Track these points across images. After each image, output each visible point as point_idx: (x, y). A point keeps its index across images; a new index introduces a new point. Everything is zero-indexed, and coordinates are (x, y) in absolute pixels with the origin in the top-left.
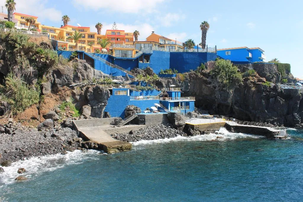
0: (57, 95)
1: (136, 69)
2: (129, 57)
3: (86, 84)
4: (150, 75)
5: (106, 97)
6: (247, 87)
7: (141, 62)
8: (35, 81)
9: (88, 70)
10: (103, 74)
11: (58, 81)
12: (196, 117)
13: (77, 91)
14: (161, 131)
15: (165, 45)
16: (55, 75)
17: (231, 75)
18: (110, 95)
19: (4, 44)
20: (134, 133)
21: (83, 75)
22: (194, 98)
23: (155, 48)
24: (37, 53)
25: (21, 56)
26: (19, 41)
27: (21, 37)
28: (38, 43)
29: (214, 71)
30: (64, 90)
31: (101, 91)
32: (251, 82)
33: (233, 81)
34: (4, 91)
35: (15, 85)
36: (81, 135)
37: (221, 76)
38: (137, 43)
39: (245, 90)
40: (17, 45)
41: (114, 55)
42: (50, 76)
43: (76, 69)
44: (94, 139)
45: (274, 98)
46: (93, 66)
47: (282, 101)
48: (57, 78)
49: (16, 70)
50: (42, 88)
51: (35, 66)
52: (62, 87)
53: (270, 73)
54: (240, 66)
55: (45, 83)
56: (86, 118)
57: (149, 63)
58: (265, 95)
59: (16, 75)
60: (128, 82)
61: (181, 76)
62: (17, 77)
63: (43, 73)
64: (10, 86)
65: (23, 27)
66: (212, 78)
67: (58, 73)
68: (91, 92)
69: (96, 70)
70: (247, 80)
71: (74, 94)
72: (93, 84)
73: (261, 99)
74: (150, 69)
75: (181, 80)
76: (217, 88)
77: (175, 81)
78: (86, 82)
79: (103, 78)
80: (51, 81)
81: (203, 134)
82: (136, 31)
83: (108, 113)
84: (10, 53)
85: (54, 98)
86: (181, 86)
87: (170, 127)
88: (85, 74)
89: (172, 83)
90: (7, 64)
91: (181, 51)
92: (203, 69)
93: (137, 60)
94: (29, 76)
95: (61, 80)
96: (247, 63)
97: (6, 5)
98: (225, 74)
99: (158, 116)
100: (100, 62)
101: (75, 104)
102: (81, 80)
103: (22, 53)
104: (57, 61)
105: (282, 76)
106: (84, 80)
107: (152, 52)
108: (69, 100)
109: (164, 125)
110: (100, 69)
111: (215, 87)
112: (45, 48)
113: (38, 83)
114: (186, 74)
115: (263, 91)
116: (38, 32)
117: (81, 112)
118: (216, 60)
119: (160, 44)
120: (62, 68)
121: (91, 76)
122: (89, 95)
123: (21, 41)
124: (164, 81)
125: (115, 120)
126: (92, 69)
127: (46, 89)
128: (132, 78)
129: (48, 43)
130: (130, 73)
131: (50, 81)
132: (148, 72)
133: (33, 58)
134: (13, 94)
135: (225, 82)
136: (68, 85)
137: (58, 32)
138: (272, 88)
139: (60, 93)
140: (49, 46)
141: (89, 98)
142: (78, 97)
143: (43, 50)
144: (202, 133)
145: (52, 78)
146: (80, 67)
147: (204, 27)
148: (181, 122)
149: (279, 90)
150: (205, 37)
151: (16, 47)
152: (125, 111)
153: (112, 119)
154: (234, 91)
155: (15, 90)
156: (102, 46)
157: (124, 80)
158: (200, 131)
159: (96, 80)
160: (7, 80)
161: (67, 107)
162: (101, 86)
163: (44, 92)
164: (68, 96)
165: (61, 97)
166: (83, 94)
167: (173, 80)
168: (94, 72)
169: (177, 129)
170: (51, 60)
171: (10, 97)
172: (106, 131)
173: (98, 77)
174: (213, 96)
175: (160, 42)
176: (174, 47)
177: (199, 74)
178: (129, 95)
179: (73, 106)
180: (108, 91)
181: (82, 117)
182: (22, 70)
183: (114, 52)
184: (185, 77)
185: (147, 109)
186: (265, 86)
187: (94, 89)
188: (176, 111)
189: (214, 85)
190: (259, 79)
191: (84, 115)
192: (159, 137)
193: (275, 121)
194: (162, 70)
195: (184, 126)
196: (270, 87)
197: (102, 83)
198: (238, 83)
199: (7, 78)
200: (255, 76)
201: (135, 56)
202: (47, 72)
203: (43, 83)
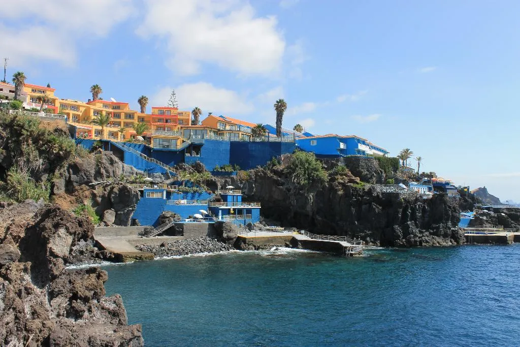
0: (72, 195)
1: (181, 164)
2: (172, 148)
3: (110, 182)
4: (199, 172)
5: (135, 199)
6: (332, 189)
7: (188, 155)
8: (45, 177)
9: (116, 165)
10: (135, 170)
11: (74, 177)
12: (260, 230)
13: (98, 191)
14: (202, 245)
15: (225, 132)
16: (71, 170)
17: (312, 172)
18: (139, 197)
19: (8, 130)
20: (166, 245)
21: (107, 171)
22: (260, 204)
23: (210, 136)
24: (50, 142)
25: (28, 145)
26: (26, 126)
27: (30, 121)
28: (51, 129)
29: (288, 168)
30: (81, 189)
31: (128, 191)
32: (339, 183)
33: (314, 182)
34: (5, 189)
35: (18, 182)
36: (97, 244)
37: (298, 174)
38: (186, 128)
39: (330, 194)
40: (24, 132)
41: (151, 146)
42: (64, 171)
43: (99, 163)
44: (111, 248)
45: (368, 205)
46: (122, 159)
47: (377, 209)
48: (74, 174)
49: (22, 163)
50: (53, 186)
51: (45, 158)
52: (79, 186)
53: (368, 171)
54: (327, 161)
55: (57, 181)
56: (107, 225)
57: (199, 156)
58: (355, 201)
59: (21, 169)
60: (168, 182)
61: (243, 174)
62: (22, 172)
63: (55, 168)
64: (12, 183)
65: (34, 106)
66: (286, 177)
67: (75, 168)
68: (116, 194)
69: (125, 165)
70: (333, 180)
71: (94, 196)
72: (120, 182)
73: (350, 207)
74: (200, 165)
75: (243, 180)
76: (292, 191)
77: (234, 181)
78: (111, 180)
79: (135, 175)
80: (66, 177)
81: (258, 250)
82: (196, 108)
83: (137, 221)
84: (15, 142)
85: (69, 199)
86: (243, 188)
87: (216, 240)
88: (111, 170)
89: (230, 183)
90: (11, 155)
91: (247, 139)
92: (274, 165)
93: (182, 152)
94: (38, 171)
95: (78, 177)
96: (338, 156)
97: (14, 80)
98: (303, 172)
99: (202, 226)
100: (132, 154)
101: (95, 208)
102: (105, 178)
103: (30, 142)
104: (74, 153)
105: (386, 176)
106: (108, 177)
107: (204, 142)
108: (88, 203)
109: (209, 237)
110: (132, 164)
111: (289, 190)
112: (60, 135)
113: (49, 180)
114: (251, 172)
115: (353, 195)
116: (53, 114)
117: (101, 217)
118: (294, 153)
119: (219, 130)
120: (81, 162)
121: (119, 172)
122: (113, 197)
123: (30, 126)
124: (219, 181)
125: (145, 229)
126: (120, 163)
127: (58, 188)
128: (173, 175)
129: (64, 129)
130: (173, 170)
131: (64, 178)
132: (198, 168)
133: (44, 148)
134: (16, 192)
135: (302, 183)
136: (87, 183)
137: (82, 109)
138: (366, 192)
139: (76, 193)
140: (65, 133)
141: (113, 200)
142: (99, 199)
143: (57, 138)
144: (257, 248)
145: (67, 174)
146: (104, 161)
147: (280, 107)
148: (232, 235)
149: (375, 194)
150: (281, 121)
151: (23, 135)
152: (160, 219)
153: (140, 228)
154: (316, 195)
155: (19, 188)
156: (137, 132)
157: (163, 178)
158: (255, 246)
159: (125, 178)
160: (9, 175)
161: (84, 211)
162: (129, 186)
163: (55, 191)
164: (86, 197)
165: (77, 199)
166: (107, 196)
167: (232, 179)
168: (123, 167)
169: (225, 243)
170: (66, 150)
171: (13, 196)
172: (129, 241)
173: (128, 174)
174: (287, 202)
175: (218, 128)
176: (237, 135)
177: (269, 172)
178: (165, 198)
179: (93, 210)
180: (138, 192)
181: (102, 224)
182: (28, 164)
183: (152, 142)
184: (250, 176)
185: (190, 217)
186: (356, 188)
187: (120, 190)
188: (227, 219)
189: (287, 186)
190: (350, 179)
191: (105, 222)
192: (196, 251)
193: (367, 235)
194: (218, 166)
195: (235, 239)
196: (364, 189)
197: (132, 183)
198: (322, 184)
199: (9, 173)
200: (346, 175)
201: (180, 146)
202: (61, 167)
203: (54, 180)
